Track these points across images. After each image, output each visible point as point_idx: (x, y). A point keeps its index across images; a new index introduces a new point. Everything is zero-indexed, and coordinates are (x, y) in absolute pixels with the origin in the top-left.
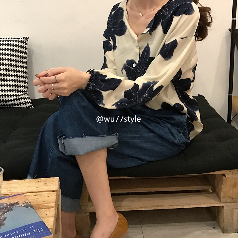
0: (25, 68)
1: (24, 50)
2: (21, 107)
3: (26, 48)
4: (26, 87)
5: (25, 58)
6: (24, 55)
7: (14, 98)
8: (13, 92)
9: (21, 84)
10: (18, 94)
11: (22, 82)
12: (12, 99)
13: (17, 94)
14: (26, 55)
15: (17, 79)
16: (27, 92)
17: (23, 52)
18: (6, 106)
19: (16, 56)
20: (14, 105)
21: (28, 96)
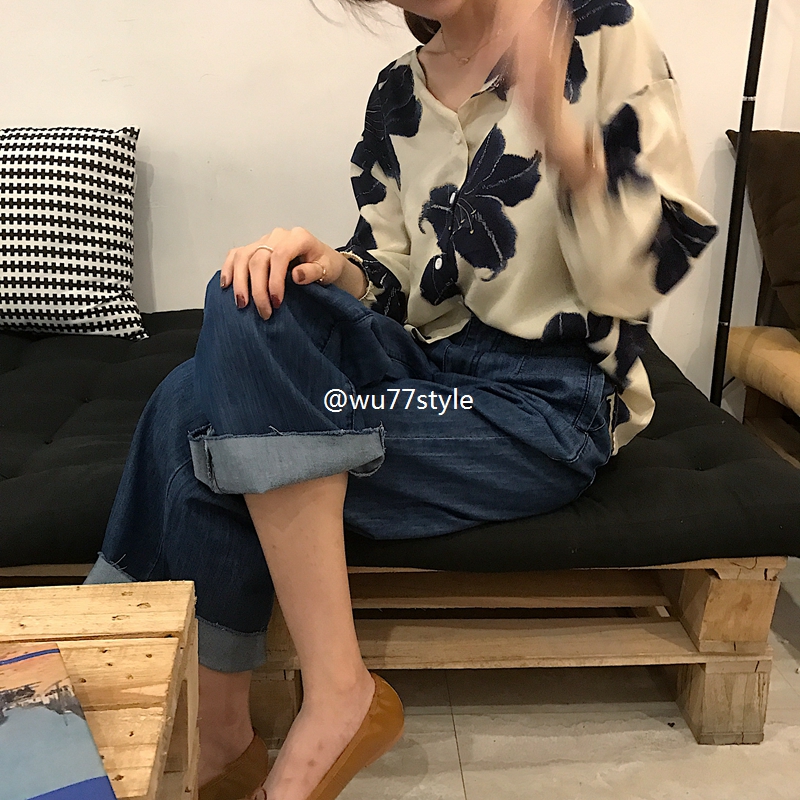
0: (127, 218)
1: (125, 167)
2: (111, 336)
3: (131, 161)
4: (128, 277)
5: (127, 190)
6: (124, 181)
7: (89, 307)
8: (87, 289)
9: (113, 266)
10: (103, 297)
11: (116, 259)
12: (85, 311)
13: (99, 294)
14: (129, 183)
15: (101, 250)
16: (130, 292)
17: (121, 173)
18: (66, 331)
19: (99, 182)
20: (88, 328)
21: (132, 304)
